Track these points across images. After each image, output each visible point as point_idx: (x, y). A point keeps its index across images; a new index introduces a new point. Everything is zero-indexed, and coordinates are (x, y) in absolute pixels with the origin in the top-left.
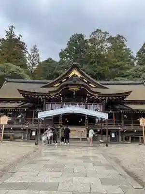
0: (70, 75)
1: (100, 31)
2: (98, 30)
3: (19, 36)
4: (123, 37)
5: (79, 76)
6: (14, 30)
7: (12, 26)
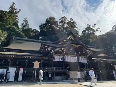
0: (68, 38)
1: (66, 18)
2: (64, 17)
3: (19, 10)
4: (75, 23)
6: (14, 5)
7: (14, 3)
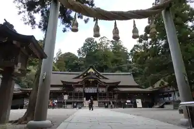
0: (89, 72)
2: (104, 37)
5: (94, 72)
